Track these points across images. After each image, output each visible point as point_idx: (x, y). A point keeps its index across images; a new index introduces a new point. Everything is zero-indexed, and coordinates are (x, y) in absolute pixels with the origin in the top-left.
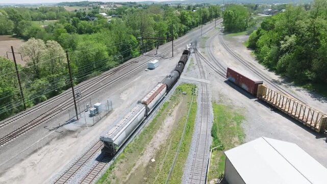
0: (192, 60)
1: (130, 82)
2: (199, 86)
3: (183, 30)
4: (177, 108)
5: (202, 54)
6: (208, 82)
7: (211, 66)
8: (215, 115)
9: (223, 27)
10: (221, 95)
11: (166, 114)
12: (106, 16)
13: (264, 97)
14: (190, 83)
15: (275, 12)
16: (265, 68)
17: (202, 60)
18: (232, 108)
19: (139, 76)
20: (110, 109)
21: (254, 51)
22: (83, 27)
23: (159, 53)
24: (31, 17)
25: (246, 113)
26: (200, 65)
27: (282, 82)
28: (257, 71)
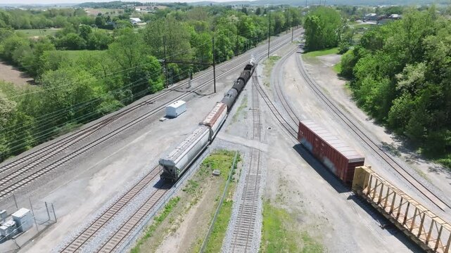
0: (245, 99)
2: (245, 158)
3: (242, 45)
4: (193, 211)
5: (263, 87)
6: (264, 147)
7: (276, 112)
8: (263, 239)
9: (304, 41)
10: (282, 182)
11: (166, 230)
13: (365, 191)
14: (230, 149)
15: (381, 18)
16: (367, 117)
17: (261, 100)
18: (300, 220)
19: (146, 131)
20: (52, 218)
21: (349, 82)
22: (96, 39)
23: (194, 84)
24: (31, 24)
25: (329, 235)
26: (256, 111)
27: (399, 149)
28: (354, 122)
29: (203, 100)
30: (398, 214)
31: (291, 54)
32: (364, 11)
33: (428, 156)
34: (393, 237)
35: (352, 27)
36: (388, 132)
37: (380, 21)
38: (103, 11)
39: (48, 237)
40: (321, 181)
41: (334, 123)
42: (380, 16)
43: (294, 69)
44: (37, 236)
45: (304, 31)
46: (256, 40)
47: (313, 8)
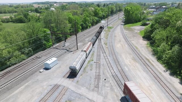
3: (95, 21)
9: (124, 19)
24: (8, 11)
31: (118, 26)
35: (145, 12)
37: (158, 9)
38: (41, 6)
43: (120, 34)
45: (124, 14)
46: (102, 18)
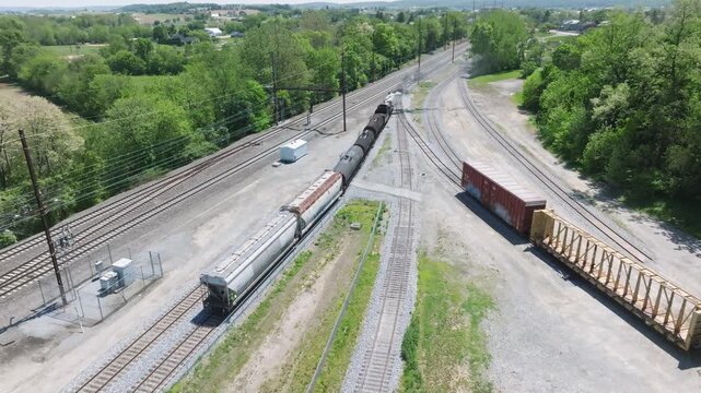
0: (388, 139)
1: (229, 196)
2: (393, 209)
3: (379, 67)
4: (330, 267)
5: (413, 124)
6: (417, 197)
7: (431, 155)
8: (419, 291)
9: (470, 60)
10: (441, 234)
11: (299, 286)
12: (219, 35)
13: (547, 240)
14: (372, 198)
15: (587, 27)
16: (556, 160)
17: (410, 140)
18: (464, 272)
19: (256, 179)
20: (158, 273)
21: (533, 117)
22: (160, 59)
23: (314, 120)
25: (499, 286)
26: (403, 153)
27: (595, 197)
28: (538, 167)
29: (329, 140)
30: (585, 263)
31: (451, 80)
32: (562, 17)
33: (631, 204)
34: (577, 288)
35: (542, 40)
36: (583, 177)
38: (162, 18)
39: (156, 292)
40: (492, 232)
41: (510, 168)
42: (585, 24)
44: (144, 290)
45: (470, 46)
46: (400, 59)
47: (484, 11)
